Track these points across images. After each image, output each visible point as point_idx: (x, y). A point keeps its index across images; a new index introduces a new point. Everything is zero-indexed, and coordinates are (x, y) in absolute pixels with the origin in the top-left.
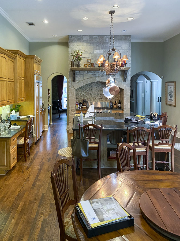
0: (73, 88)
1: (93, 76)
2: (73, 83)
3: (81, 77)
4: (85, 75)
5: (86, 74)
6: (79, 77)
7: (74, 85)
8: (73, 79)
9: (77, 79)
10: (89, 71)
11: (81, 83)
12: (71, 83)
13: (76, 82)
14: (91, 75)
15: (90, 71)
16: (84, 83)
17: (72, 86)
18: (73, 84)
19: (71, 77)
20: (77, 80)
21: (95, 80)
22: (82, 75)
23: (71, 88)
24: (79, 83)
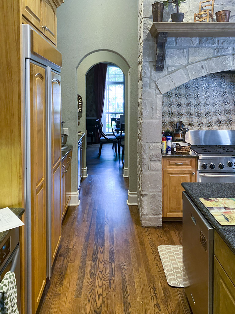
0: (157, 90)
1: (217, 53)
2: (154, 73)
3: (179, 57)
4: (192, 51)
5: (195, 47)
6: (173, 57)
7: (158, 82)
8: (155, 64)
9: (168, 61)
10: (204, 39)
11: (181, 73)
12: (149, 74)
13: (165, 72)
14: (212, 51)
15: (209, 38)
16: (190, 75)
17: (153, 85)
18: (157, 78)
19: (149, 56)
20: (169, 66)
21: (224, 66)
22: (185, 50)
23: (150, 90)
24: (174, 74)
